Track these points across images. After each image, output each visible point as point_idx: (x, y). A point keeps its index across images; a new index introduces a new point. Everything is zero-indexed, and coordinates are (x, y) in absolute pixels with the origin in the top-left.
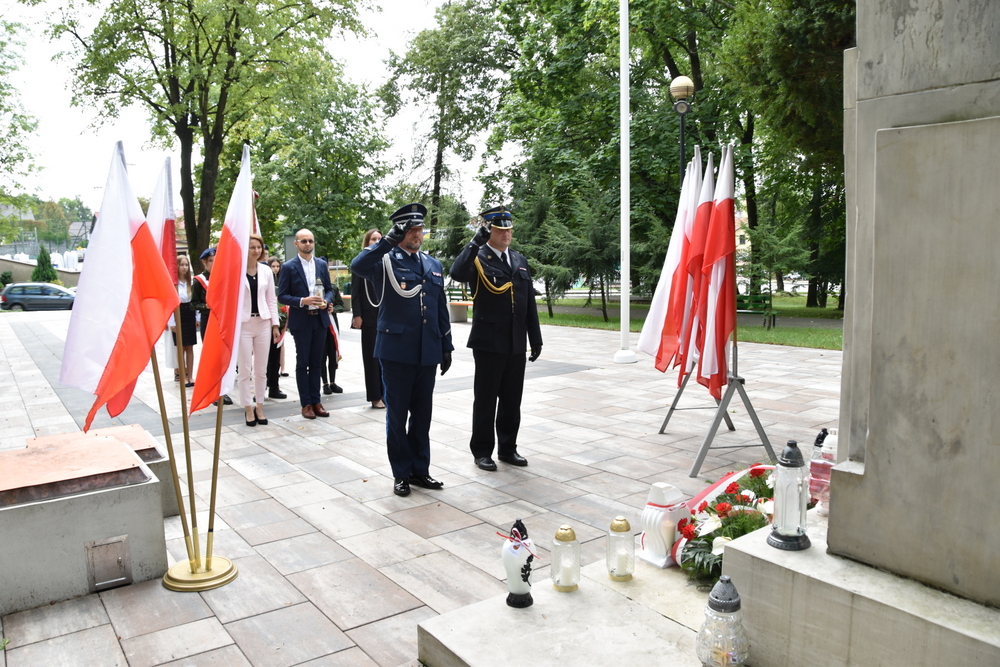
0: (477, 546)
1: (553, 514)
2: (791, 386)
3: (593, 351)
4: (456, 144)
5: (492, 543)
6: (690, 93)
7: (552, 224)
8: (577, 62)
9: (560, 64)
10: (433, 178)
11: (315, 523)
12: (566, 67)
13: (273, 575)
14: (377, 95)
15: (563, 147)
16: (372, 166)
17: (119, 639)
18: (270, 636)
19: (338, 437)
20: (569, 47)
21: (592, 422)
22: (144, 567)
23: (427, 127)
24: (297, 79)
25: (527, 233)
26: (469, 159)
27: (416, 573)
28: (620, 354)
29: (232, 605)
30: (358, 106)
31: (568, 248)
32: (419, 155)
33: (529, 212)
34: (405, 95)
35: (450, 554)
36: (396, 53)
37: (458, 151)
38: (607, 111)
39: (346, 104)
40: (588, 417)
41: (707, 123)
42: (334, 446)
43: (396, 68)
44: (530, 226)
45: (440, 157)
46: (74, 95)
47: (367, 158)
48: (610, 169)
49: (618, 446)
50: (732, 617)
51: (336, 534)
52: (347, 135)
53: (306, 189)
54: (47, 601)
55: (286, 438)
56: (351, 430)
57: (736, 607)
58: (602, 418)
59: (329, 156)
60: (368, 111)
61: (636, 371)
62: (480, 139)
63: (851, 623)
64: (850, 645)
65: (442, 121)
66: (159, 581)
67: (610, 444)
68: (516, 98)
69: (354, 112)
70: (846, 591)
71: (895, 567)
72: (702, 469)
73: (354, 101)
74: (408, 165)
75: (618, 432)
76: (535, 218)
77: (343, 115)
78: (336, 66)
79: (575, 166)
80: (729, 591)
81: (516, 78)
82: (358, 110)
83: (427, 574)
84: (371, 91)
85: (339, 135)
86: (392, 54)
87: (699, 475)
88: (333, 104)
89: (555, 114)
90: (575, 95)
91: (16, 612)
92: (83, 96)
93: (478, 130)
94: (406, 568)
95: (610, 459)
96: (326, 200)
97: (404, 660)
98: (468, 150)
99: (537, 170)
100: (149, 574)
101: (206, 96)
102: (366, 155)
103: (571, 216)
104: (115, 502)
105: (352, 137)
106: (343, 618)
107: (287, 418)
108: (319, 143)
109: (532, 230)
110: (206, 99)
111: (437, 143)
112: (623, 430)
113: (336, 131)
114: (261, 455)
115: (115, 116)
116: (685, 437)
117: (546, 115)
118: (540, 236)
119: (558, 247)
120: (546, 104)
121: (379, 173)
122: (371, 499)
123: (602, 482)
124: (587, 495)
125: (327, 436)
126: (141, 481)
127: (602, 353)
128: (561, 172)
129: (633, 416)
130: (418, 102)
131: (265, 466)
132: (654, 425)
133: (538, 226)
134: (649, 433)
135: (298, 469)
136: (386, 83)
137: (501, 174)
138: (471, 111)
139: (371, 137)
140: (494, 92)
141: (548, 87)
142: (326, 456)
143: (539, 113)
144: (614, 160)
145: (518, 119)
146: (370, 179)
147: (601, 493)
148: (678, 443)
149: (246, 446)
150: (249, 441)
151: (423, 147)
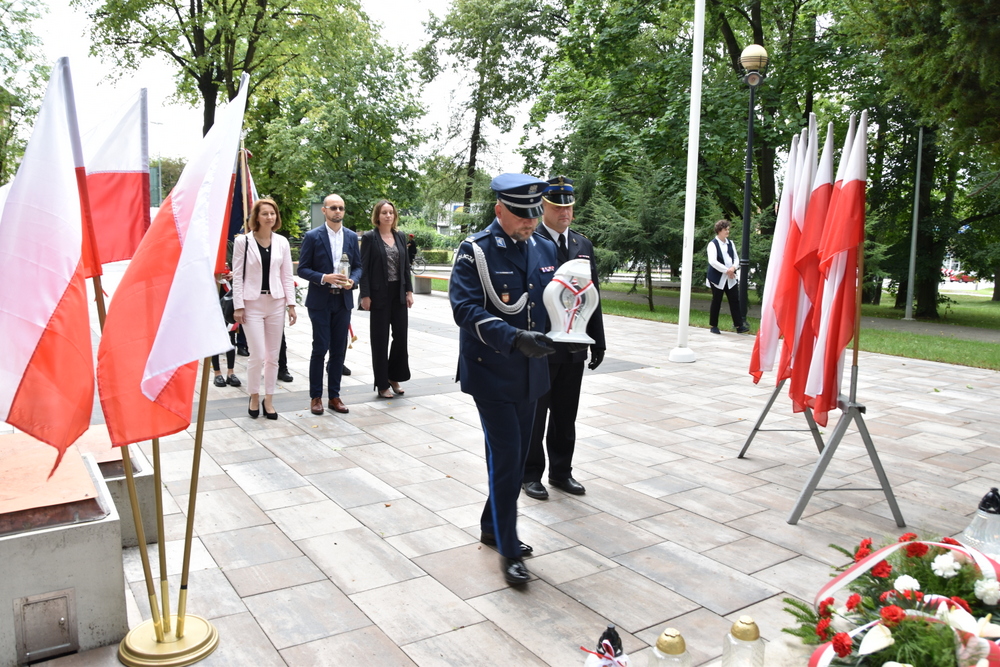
0: (531, 616)
1: (624, 571)
2: (880, 402)
3: (643, 345)
4: (495, 115)
5: (551, 612)
6: (763, 64)
7: (599, 203)
8: (631, 29)
9: (614, 30)
10: (470, 149)
11: (324, 566)
12: (620, 33)
13: (263, 647)
14: (414, 59)
15: (614, 120)
16: (405, 134)
19: (357, 442)
20: (624, 12)
21: (656, 437)
22: (95, 630)
23: (466, 95)
24: (330, 35)
26: (508, 130)
27: (453, 657)
28: (677, 353)
30: (394, 70)
31: (615, 229)
32: (455, 125)
34: (443, 59)
35: (497, 629)
36: (436, 15)
37: (496, 122)
38: (661, 83)
39: (381, 67)
40: (650, 430)
42: (353, 453)
43: (435, 31)
45: (477, 127)
46: (93, 44)
47: (401, 125)
48: (662, 145)
49: (691, 473)
51: (349, 586)
52: (381, 100)
53: (336, 155)
55: (297, 439)
56: (373, 433)
58: (665, 432)
59: (362, 122)
60: (404, 76)
61: (696, 373)
62: (521, 111)
65: (482, 89)
66: (114, 649)
67: (681, 468)
68: (566, 65)
69: (390, 76)
72: (804, 513)
73: (390, 65)
74: (444, 135)
75: (689, 453)
77: (378, 78)
78: (372, 27)
79: (625, 140)
81: (565, 44)
82: (393, 75)
83: (467, 660)
84: (408, 54)
85: (373, 100)
86: (432, 16)
87: (800, 521)
88: (368, 67)
89: (605, 86)
90: (626, 65)
92: (103, 46)
93: (519, 100)
94: (438, 648)
95: (685, 491)
96: (356, 167)
98: (507, 122)
99: (583, 144)
100: (102, 639)
101: (233, 50)
102: (400, 122)
103: (618, 195)
104: (57, 546)
105: (387, 103)
108: (352, 108)
110: (232, 53)
111: (475, 112)
112: (695, 451)
113: (369, 96)
114: (265, 461)
115: (134, 68)
116: (771, 465)
117: (594, 85)
118: (585, 215)
119: (604, 228)
120: (596, 74)
121: (412, 141)
122: (394, 533)
123: (681, 525)
124: (664, 544)
125: (344, 439)
126: (96, 518)
127: (654, 348)
128: (611, 146)
129: (702, 432)
130: (457, 68)
131: (269, 477)
132: (731, 445)
133: (583, 205)
134: (726, 457)
135: (307, 483)
136: (424, 47)
137: (543, 147)
138: (512, 80)
139: (406, 103)
140: (538, 60)
141: (599, 55)
142: (342, 467)
143: (587, 83)
144: (667, 136)
145: (565, 89)
146: (403, 147)
147: (681, 540)
148: (764, 472)
149: (250, 448)
150: (253, 440)
151: (460, 116)
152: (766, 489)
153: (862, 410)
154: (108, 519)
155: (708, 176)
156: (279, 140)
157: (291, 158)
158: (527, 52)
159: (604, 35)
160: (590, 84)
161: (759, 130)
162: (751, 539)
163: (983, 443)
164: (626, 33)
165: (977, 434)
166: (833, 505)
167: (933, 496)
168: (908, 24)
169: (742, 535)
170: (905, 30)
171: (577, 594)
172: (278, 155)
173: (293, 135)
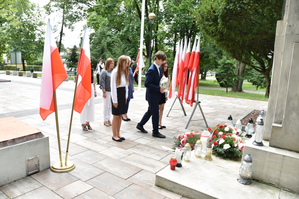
5: (147, 150)
6: (154, 18)
7: (107, 53)
8: (114, 5)
9: (109, 4)
10: (60, 36)
11: (86, 147)
12: (111, 6)
13: (87, 164)
14: (44, 8)
16: (40, 31)
17: (52, 191)
18: (104, 184)
22: (43, 166)
25: (98, 56)
26: (73, 31)
27: (132, 160)
29: (82, 176)
30: (36, 10)
32: (55, 29)
33: (99, 49)
34: (53, 8)
35: (137, 154)
37: (69, 28)
38: (121, 20)
39: (32, 9)
44: (99, 54)
47: (38, 28)
48: (123, 38)
50: (250, 164)
51: (96, 150)
53: (17, 36)
54: (13, 181)
57: (251, 161)
60: (39, 13)
63: (283, 162)
64: (282, 168)
66: (50, 170)
68: (94, 14)
69: (34, 12)
70: (282, 155)
71: (289, 148)
72: (189, 126)
73: (34, 9)
76: (101, 51)
77: (31, 13)
79: (113, 36)
80: (250, 157)
82: (36, 12)
83: (136, 160)
87: (187, 128)
89: (106, 20)
90: (110, 14)
91: (3, 186)
93: (76, 22)
94: (128, 159)
96: (25, 41)
97: (151, 186)
98: (72, 28)
100: (45, 168)
102: (38, 27)
104: (35, 145)
106: (122, 176)
109: (100, 55)
111: (62, 25)
113: (28, 18)
117: (102, 19)
118: (103, 57)
120: (103, 16)
121: (42, 33)
126: (42, 137)
130: (57, 11)
136: (47, 4)
139: (40, 21)
140: (82, 10)
141: (104, 11)
143: (100, 19)
144: (125, 35)
145: (94, 20)
146: (39, 34)
148: (174, 119)
151: (56, 26)
152: (176, 122)
153: (200, 102)
154: (46, 137)
157: (1, 37)
158: (79, 8)
159: (106, 6)
161: (149, 35)
163: (216, 110)
164: (113, 6)
165: (214, 109)
166: (192, 125)
167: (211, 121)
168: (208, 19)
169: (177, 132)
170: (208, 20)
171: (150, 146)
173: (2, 29)
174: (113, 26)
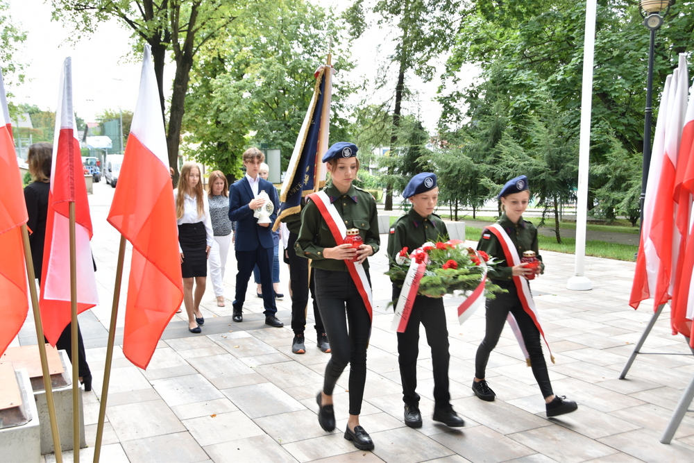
4: (417, 66)
6: (664, 6)
7: (507, 145)
10: (395, 98)
14: (343, 17)
15: (522, 68)
19: (272, 360)
25: (482, 153)
26: (429, 80)
28: (574, 282)
30: (325, 28)
31: (522, 168)
32: (382, 76)
33: (484, 132)
34: (369, 17)
37: (419, 72)
38: (568, 31)
39: (314, 26)
41: (677, 40)
42: (266, 370)
44: (485, 146)
45: (401, 78)
46: (54, 10)
48: (569, 90)
52: (314, 56)
53: (275, 106)
55: (219, 357)
56: (287, 353)
59: (297, 76)
60: (335, 33)
61: (591, 300)
62: (440, 61)
65: (405, 43)
68: (478, 19)
69: (322, 34)
72: (678, 434)
73: (322, 23)
74: (371, 86)
75: (572, 374)
76: (490, 139)
77: (311, 36)
79: (533, 87)
82: (325, 32)
84: (338, 14)
85: (307, 56)
87: (673, 441)
88: (302, 26)
89: (515, 37)
90: (536, 15)
92: (64, 12)
93: (439, 52)
96: (293, 117)
98: (429, 72)
99: (495, 91)
101: (178, 14)
103: (527, 137)
105: (319, 58)
107: (225, 335)
108: (288, 63)
109: (487, 150)
110: (177, 17)
111: (400, 64)
112: (578, 371)
113: (304, 52)
114: (189, 377)
115: (91, 31)
116: (651, 387)
117: (506, 36)
118: (495, 155)
119: (512, 167)
120: (506, 25)
121: (343, 92)
122: (292, 440)
123: (554, 439)
124: (535, 456)
125: (260, 358)
126: (19, 424)
127: (555, 277)
128: (519, 93)
129: (588, 355)
130: (381, 25)
131: (190, 390)
132: (614, 367)
133: (493, 146)
134: (607, 378)
135: (223, 396)
136: (352, 6)
137: (459, 95)
138: (432, 34)
139: (337, 58)
140: (456, 14)
141: (509, 7)
142: (254, 382)
143: (499, 34)
144: (573, 81)
145: (478, 41)
147: (552, 453)
148: (643, 393)
149: (177, 365)
150: (181, 359)
151: (385, 69)
152: (644, 409)
154: (30, 425)
155: (614, 117)
156: (223, 94)
157: (235, 109)
160: (502, 35)
162: (622, 456)
169: (612, 451)
172: (222, 107)
173: (236, 89)
174: (546, 55)
